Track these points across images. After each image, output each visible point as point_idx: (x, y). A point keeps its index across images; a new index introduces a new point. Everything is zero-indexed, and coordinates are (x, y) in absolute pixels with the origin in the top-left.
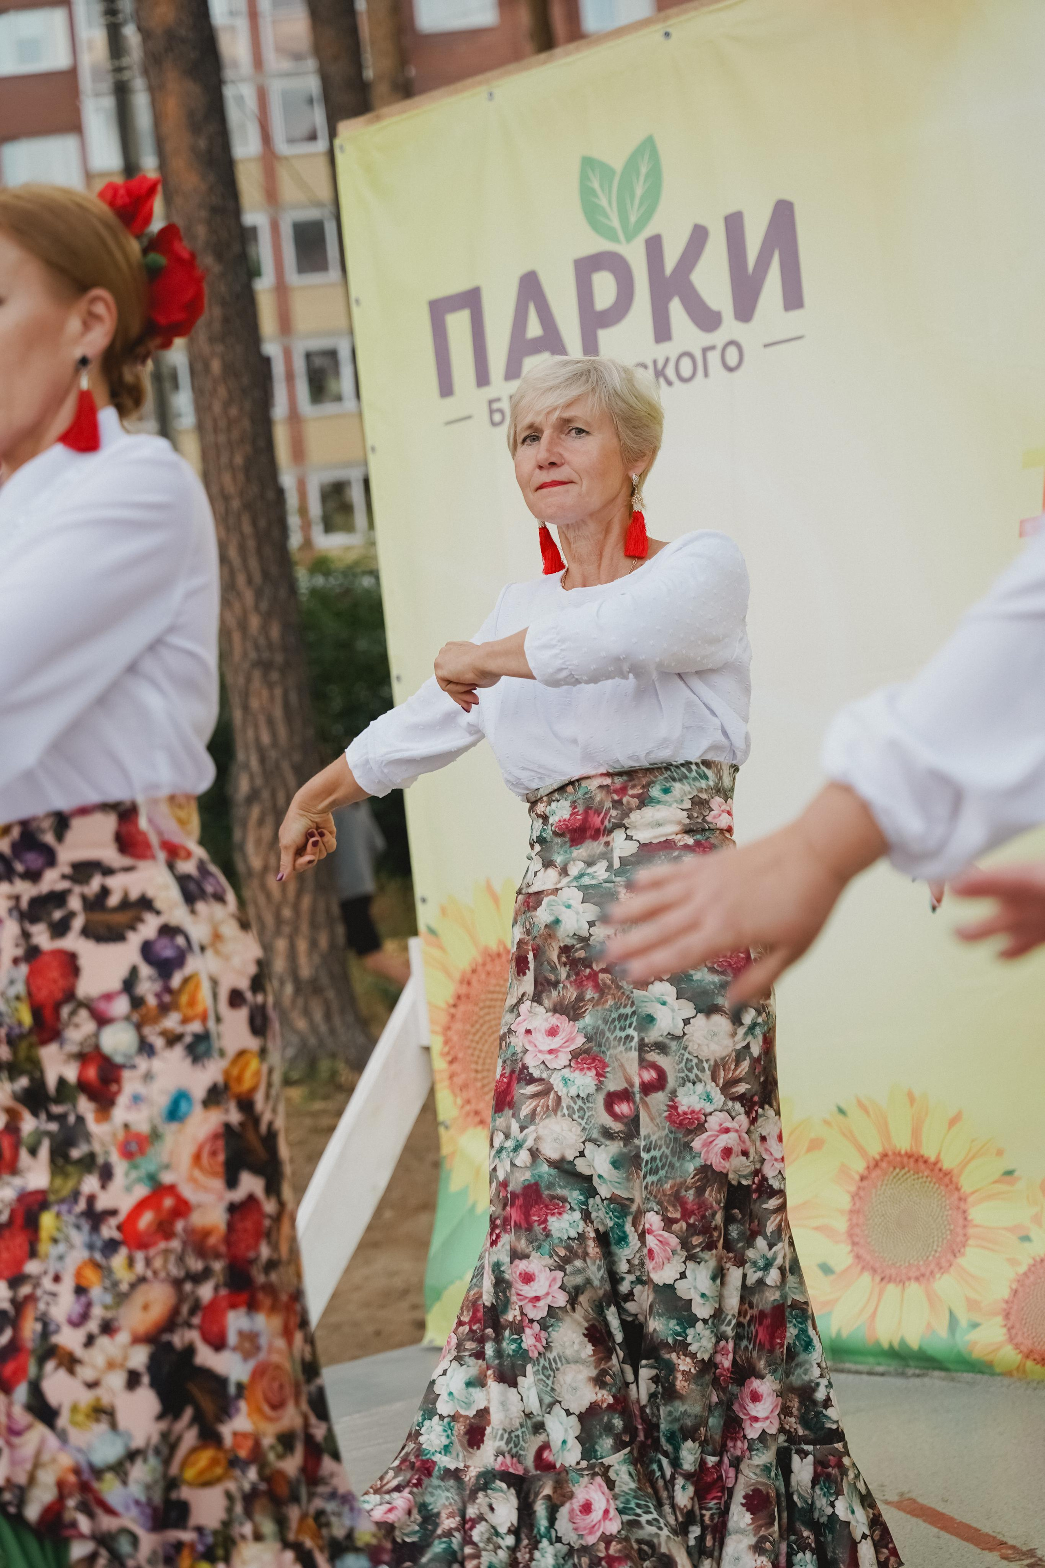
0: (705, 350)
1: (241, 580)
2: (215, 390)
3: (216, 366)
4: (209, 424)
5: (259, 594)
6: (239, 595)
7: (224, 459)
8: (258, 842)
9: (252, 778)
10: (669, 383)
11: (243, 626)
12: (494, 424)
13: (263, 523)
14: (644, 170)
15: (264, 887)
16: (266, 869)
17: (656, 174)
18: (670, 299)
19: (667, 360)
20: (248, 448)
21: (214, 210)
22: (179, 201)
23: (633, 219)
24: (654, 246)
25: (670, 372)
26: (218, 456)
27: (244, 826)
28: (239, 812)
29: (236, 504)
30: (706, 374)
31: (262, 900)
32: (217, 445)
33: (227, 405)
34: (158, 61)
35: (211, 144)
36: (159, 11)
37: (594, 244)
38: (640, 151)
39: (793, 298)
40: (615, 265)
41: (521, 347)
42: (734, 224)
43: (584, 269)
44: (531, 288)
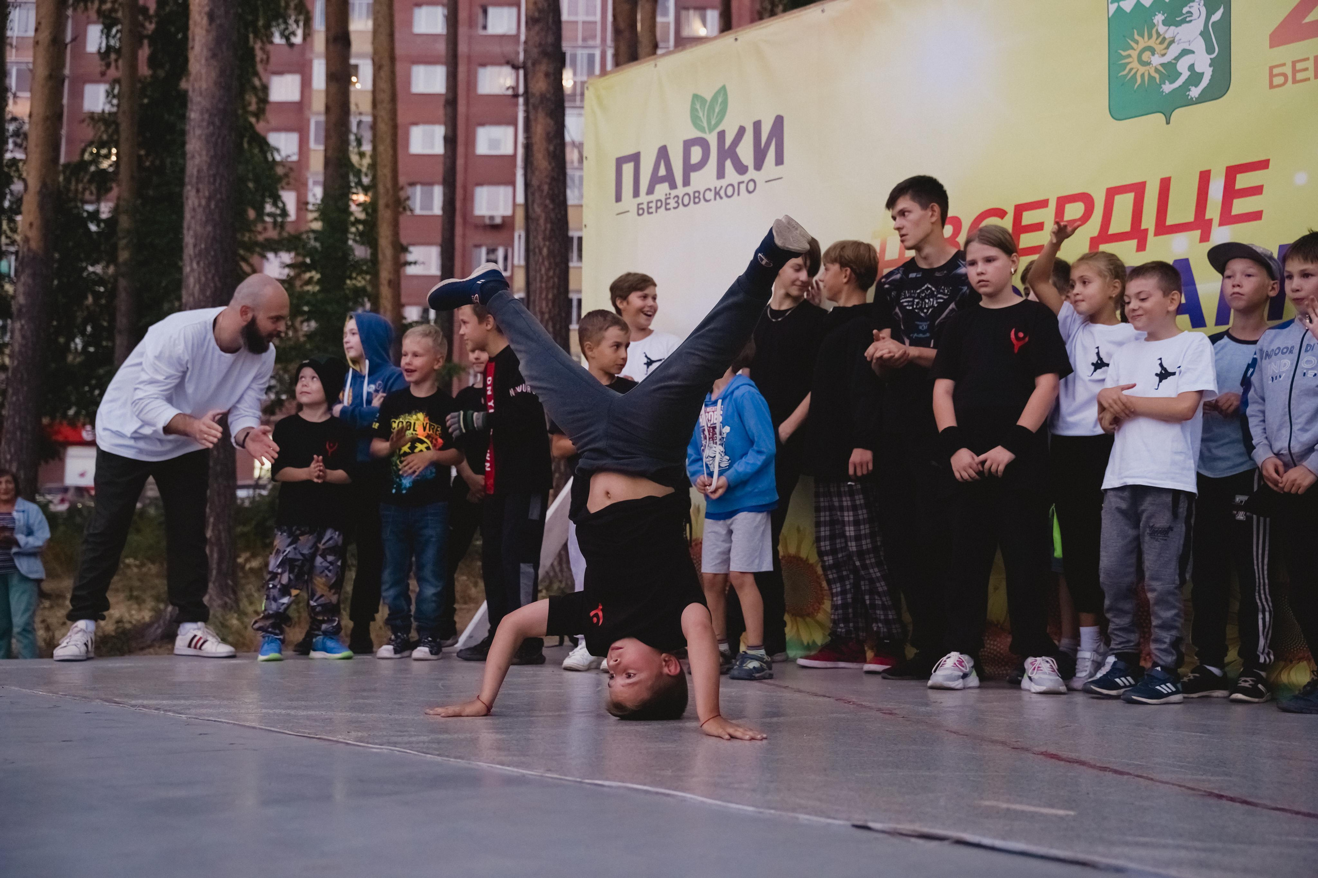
0: (739, 183)
3: (545, 251)
4: (538, 279)
7: (543, 296)
10: (721, 198)
12: (639, 214)
13: (558, 327)
14: (720, 100)
17: (725, 103)
18: (726, 159)
19: (722, 187)
20: (555, 291)
21: (553, 179)
22: (537, 173)
23: (713, 122)
24: (722, 135)
25: (722, 193)
26: (541, 293)
29: (546, 316)
30: (739, 194)
32: (541, 287)
33: (548, 270)
34: (535, 108)
35: (555, 148)
36: (540, 85)
37: (694, 134)
38: (718, 93)
39: (779, 161)
40: (703, 143)
41: (655, 180)
42: (757, 125)
43: (688, 145)
44: (663, 153)
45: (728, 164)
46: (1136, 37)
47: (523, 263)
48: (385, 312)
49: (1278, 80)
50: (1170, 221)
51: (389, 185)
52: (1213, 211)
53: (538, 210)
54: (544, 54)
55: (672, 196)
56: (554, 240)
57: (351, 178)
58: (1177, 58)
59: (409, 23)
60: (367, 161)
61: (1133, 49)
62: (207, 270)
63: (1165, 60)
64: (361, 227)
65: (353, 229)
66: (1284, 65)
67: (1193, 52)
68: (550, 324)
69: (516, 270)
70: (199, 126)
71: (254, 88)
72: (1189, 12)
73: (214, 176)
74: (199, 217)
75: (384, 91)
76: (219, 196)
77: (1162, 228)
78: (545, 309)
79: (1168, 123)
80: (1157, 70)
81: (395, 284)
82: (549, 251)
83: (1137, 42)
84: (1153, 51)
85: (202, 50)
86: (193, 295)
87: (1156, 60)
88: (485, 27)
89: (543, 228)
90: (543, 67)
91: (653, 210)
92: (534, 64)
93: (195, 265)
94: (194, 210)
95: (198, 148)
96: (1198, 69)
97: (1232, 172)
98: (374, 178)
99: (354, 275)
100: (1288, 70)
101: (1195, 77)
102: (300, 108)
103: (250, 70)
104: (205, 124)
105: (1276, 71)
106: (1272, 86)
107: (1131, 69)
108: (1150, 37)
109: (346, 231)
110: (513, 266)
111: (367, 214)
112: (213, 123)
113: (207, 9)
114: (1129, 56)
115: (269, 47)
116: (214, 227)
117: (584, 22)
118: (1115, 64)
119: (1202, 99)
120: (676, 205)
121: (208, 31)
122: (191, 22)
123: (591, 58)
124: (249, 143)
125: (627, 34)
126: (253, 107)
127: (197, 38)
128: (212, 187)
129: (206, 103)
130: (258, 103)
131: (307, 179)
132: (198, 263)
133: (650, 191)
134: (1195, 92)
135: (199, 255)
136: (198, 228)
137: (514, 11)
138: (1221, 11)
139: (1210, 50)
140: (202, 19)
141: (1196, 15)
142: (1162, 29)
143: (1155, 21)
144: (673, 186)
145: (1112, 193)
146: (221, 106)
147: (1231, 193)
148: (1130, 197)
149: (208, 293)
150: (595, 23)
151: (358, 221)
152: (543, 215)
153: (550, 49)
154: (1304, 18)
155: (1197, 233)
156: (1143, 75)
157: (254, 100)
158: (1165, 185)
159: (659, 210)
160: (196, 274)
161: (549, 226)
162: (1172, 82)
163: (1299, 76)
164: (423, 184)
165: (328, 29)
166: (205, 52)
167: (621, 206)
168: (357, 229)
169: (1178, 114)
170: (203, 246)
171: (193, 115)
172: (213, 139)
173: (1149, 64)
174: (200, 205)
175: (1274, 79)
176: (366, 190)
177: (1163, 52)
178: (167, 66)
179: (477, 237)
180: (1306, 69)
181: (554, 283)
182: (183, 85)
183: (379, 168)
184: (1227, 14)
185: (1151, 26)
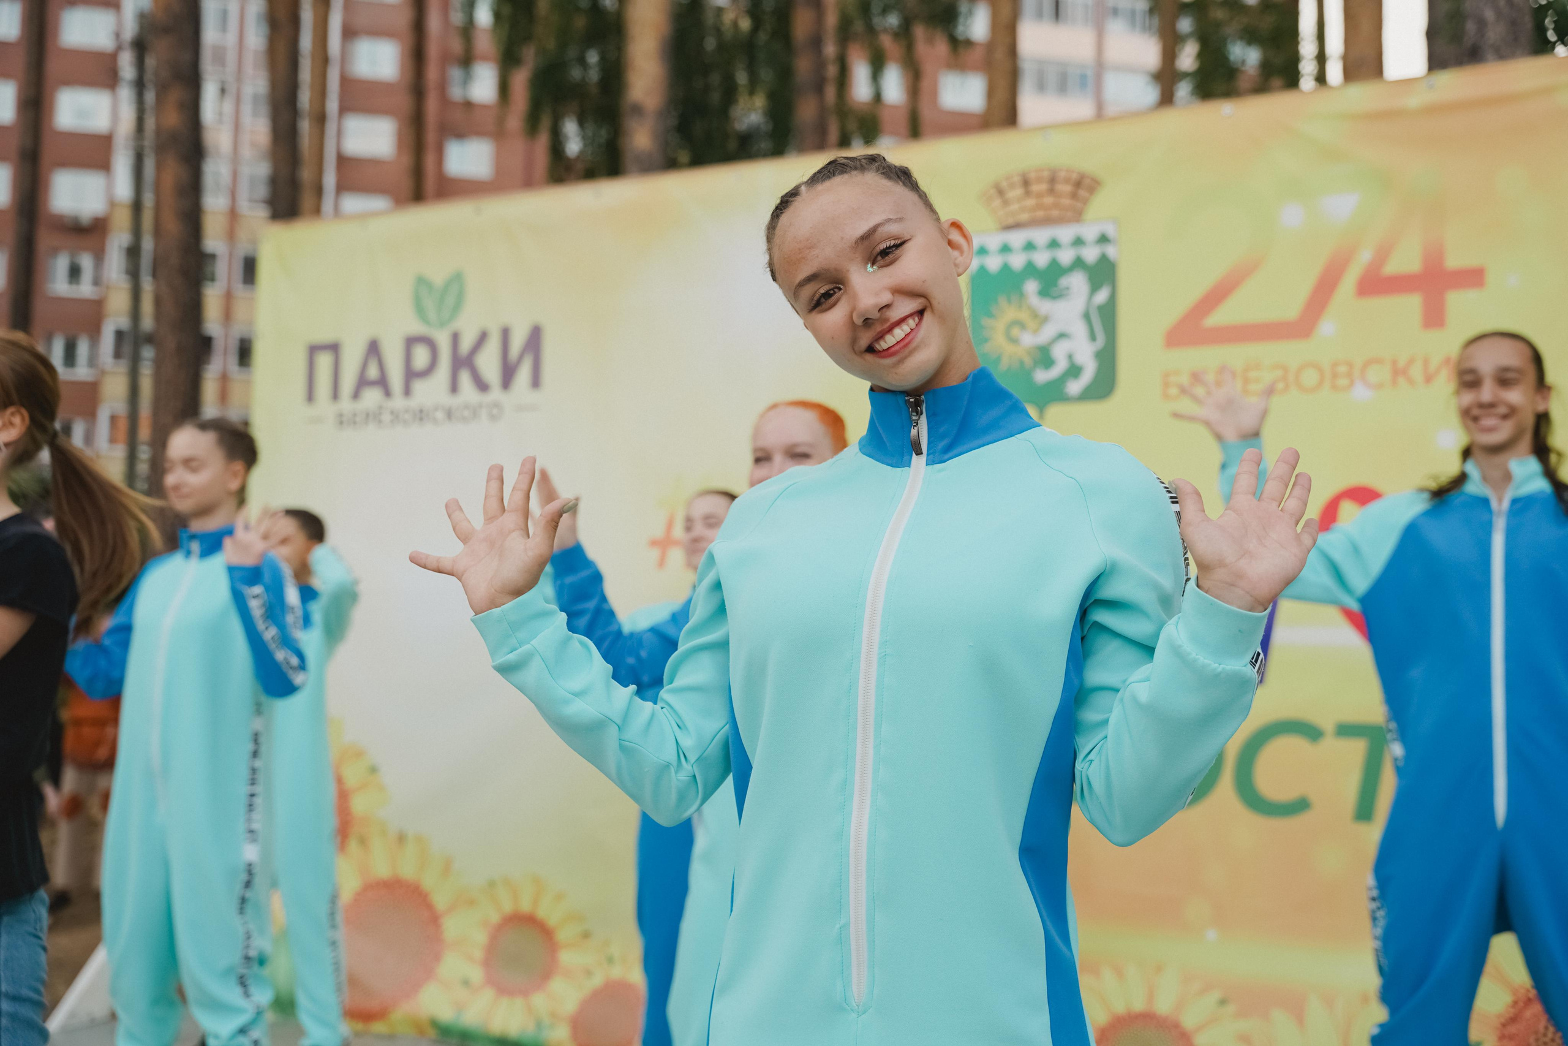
10: (456, 420)
14: (454, 291)
17: (460, 296)
18: (461, 370)
19: (455, 406)
23: (444, 318)
24: (456, 337)
25: (457, 414)
30: (478, 420)
37: (417, 328)
38: (453, 278)
39: (536, 382)
40: (431, 344)
41: (363, 383)
42: (506, 333)
43: (409, 342)
44: (374, 349)
45: (465, 378)
46: (1003, 305)
49: (1173, 391)
55: (387, 408)
58: (1053, 342)
61: (999, 319)
63: (1038, 341)
66: (1181, 373)
67: (1071, 337)
72: (1067, 286)
80: (1027, 352)
83: (1004, 312)
84: (1022, 326)
87: (1027, 340)
91: (360, 423)
96: (1078, 360)
101: (1074, 371)
105: (1171, 378)
106: (1166, 396)
107: (995, 344)
108: (1020, 309)
114: (993, 328)
118: (976, 335)
119: (1084, 397)
120: (392, 422)
134: (1074, 387)
138: (1106, 292)
139: (1091, 338)
141: (1075, 292)
142: (1034, 300)
143: (1027, 289)
144: (388, 393)
154: (1205, 318)
156: (1011, 355)
159: (368, 425)
162: (1045, 371)
167: (314, 410)
169: (1053, 411)
173: (1019, 342)
175: (1168, 387)
177: (1036, 330)
179: (56, 240)
184: (1112, 299)
185: (1022, 295)
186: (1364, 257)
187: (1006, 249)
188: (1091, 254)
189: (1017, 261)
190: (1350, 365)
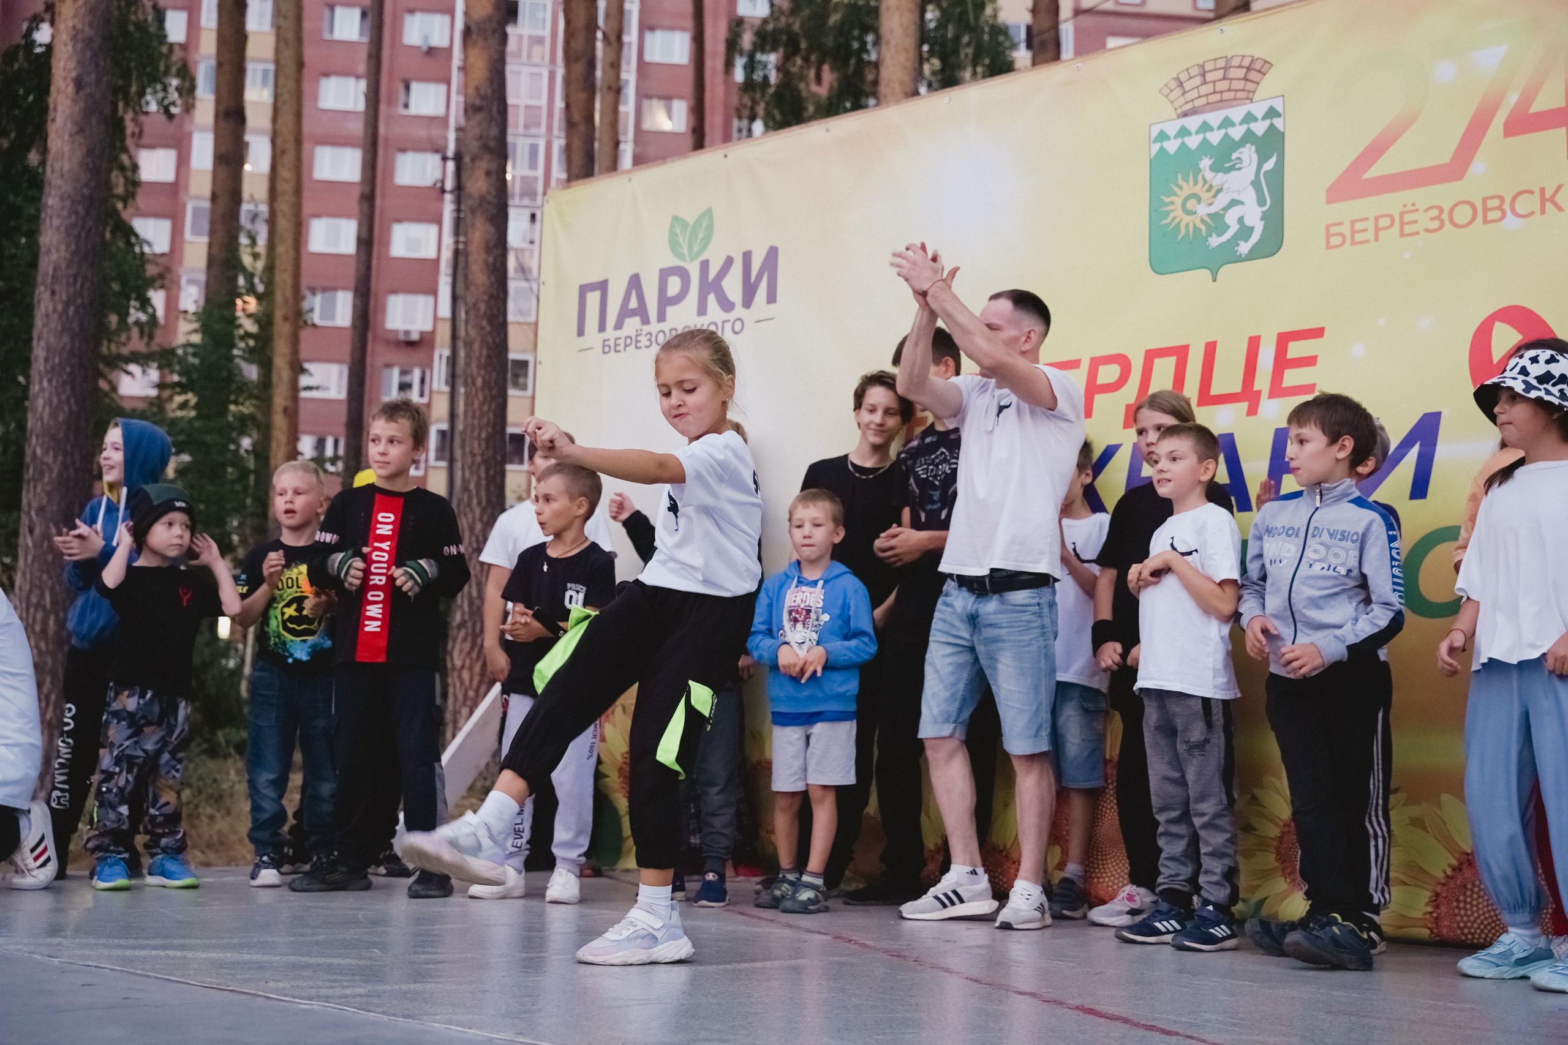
0: (724, 322)
1: (475, 501)
2: (476, 394)
4: (470, 414)
5: (483, 511)
6: (472, 510)
7: (476, 434)
8: (461, 651)
9: (463, 614)
11: (472, 529)
12: (604, 353)
13: (492, 472)
14: (704, 225)
15: (460, 677)
16: (463, 667)
17: (710, 227)
18: (709, 293)
19: (702, 325)
20: (490, 430)
21: (491, 296)
22: (472, 288)
23: (695, 250)
24: (705, 265)
26: (472, 431)
27: (454, 641)
28: (453, 632)
29: (478, 459)
31: (458, 685)
32: (473, 424)
33: (482, 404)
34: (473, 211)
35: (496, 260)
36: (478, 184)
37: (673, 262)
38: (703, 215)
39: (772, 298)
40: (682, 273)
41: (625, 313)
42: (747, 257)
43: (665, 274)
44: (635, 282)
45: (712, 299)
46: (1180, 182)
47: (446, 389)
48: (278, 446)
49: (1335, 240)
50: (1215, 391)
51: (289, 293)
52: (1262, 381)
53: (473, 333)
54: (486, 148)
55: (644, 333)
56: (490, 369)
57: (241, 281)
58: (1226, 209)
59: (315, 97)
60: (260, 265)
61: (1176, 195)
62: (60, 390)
63: (1213, 210)
64: (251, 343)
65: (242, 345)
66: (1341, 224)
67: (1242, 203)
68: (483, 468)
69: (435, 397)
70: (58, 216)
71: (122, 168)
72: (1238, 158)
73: (75, 276)
74: (53, 325)
75: (286, 181)
76: (79, 301)
77: (1206, 398)
78: (477, 450)
79: (1214, 280)
80: (1203, 221)
81: (292, 413)
82: (484, 382)
83: (1181, 188)
84: (1199, 200)
85: (65, 125)
86: (42, 419)
87: (1203, 210)
88: (406, 106)
89: (477, 354)
90: (484, 164)
91: (621, 348)
92: (473, 160)
93: (45, 384)
94: (47, 316)
95: (54, 241)
96: (1248, 222)
97: (1284, 339)
98: (269, 283)
99: (241, 400)
100: (1346, 229)
101: (1245, 232)
102: (174, 190)
103: (118, 144)
104: (65, 213)
105: (1333, 230)
106: (1328, 246)
107: (1175, 218)
108: (1196, 183)
109: (233, 346)
110: (431, 391)
111: (261, 327)
112: (76, 213)
113: (74, 74)
114: (1172, 203)
115: (142, 118)
116: (72, 338)
117: (527, 107)
118: (1157, 211)
119: (1252, 256)
120: (648, 343)
121: (74, 101)
122: (53, 89)
123: (534, 149)
124: (113, 232)
125: (582, 128)
126: (120, 190)
127: (60, 108)
128: (72, 290)
129: (67, 188)
130: (125, 185)
131: (179, 276)
132: (50, 381)
133: (619, 326)
134: (1244, 248)
135: (51, 372)
136: (52, 339)
137: (443, 88)
138: (1273, 160)
139: (1261, 202)
140: (67, 86)
141: (1245, 163)
142: (1209, 175)
143: (1201, 166)
144: (646, 321)
145: (1151, 356)
146: (86, 191)
147: (1282, 362)
148: (1172, 361)
149: (61, 417)
150: (540, 108)
151: (248, 335)
152: (478, 340)
153: (492, 144)
154: (1365, 172)
155: (1244, 406)
156: (1187, 225)
157: (121, 181)
158: (1211, 349)
159: (628, 349)
160: (47, 394)
161: (485, 352)
162: (1219, 235)
163: (1359, 237)
164: (324, 290)
165: (218, 101)
166: (69, 125)
167: (583, 342)
168: (247, 344)
169: (1226, 271)
170: (57, 360)
171: (52, 200)
172: (76, 231)
173: (1195, 213)
174: (55, 310)
175: (1331, 237)
176: (259, 298)
177: (1211, 201)
178: (13, 135)
179: (390, 355)
180: (1366, 230)
181: (489, 420)
182: (33, 158)
183: (277, 272)
184: (1280, 163)
185: (1197, 171)
186: (1512, 99)
187: (1184, 132)
188: (1260, 128)
189: (1193, 142)
190: (1502, 199)
